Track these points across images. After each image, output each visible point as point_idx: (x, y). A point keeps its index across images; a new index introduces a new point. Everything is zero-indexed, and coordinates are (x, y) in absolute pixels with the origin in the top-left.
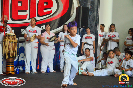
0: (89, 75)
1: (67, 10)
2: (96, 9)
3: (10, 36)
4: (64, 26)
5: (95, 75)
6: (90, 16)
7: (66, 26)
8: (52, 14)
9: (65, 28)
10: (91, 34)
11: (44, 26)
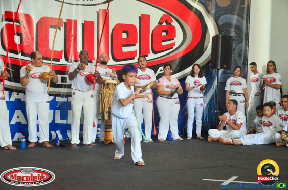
0: (235, 143)
1: (198, 41)
2: (244, 37)
3: (111, 85)
4: (193, 67)
5: (244, 144)
6: (235, 49)
7: (196, 67)
8: (174, 48)
9: (195, 71)
10: (240, 78)
11: (162, 68)
